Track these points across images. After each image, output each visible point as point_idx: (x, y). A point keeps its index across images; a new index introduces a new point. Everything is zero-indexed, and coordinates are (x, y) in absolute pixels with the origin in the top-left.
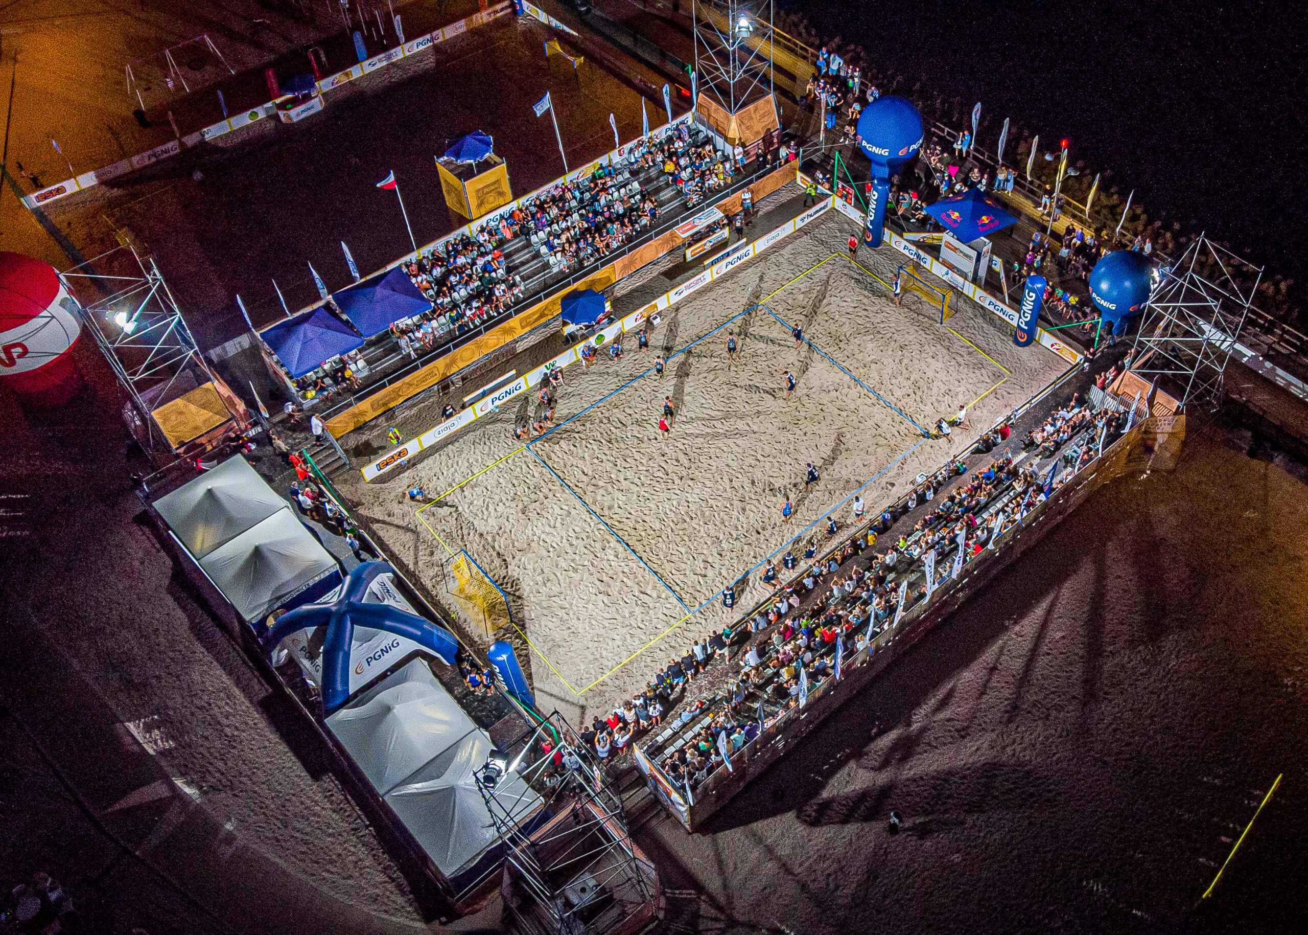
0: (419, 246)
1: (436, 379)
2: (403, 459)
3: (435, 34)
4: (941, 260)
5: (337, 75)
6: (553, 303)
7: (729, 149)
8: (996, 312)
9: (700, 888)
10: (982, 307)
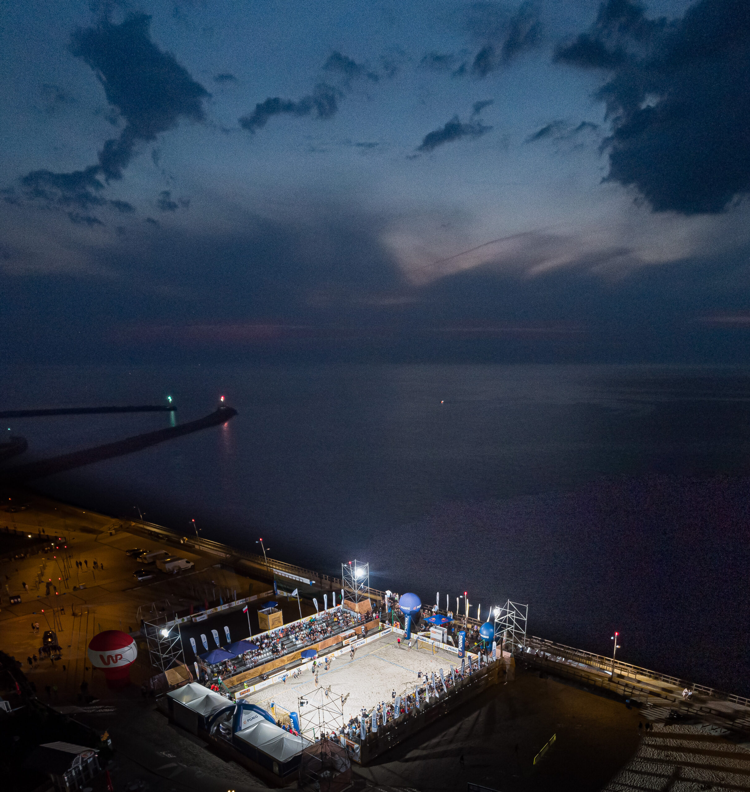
0: (253, 635)
1: (258, 674)
2: (248, 693)
3: (247, 598)
4: (431, 638)
5: (212, 609)
6: (298, 653)
7: (355, 614)
8: (451, 651)
9: (365, 779)
10: (447, 651)
